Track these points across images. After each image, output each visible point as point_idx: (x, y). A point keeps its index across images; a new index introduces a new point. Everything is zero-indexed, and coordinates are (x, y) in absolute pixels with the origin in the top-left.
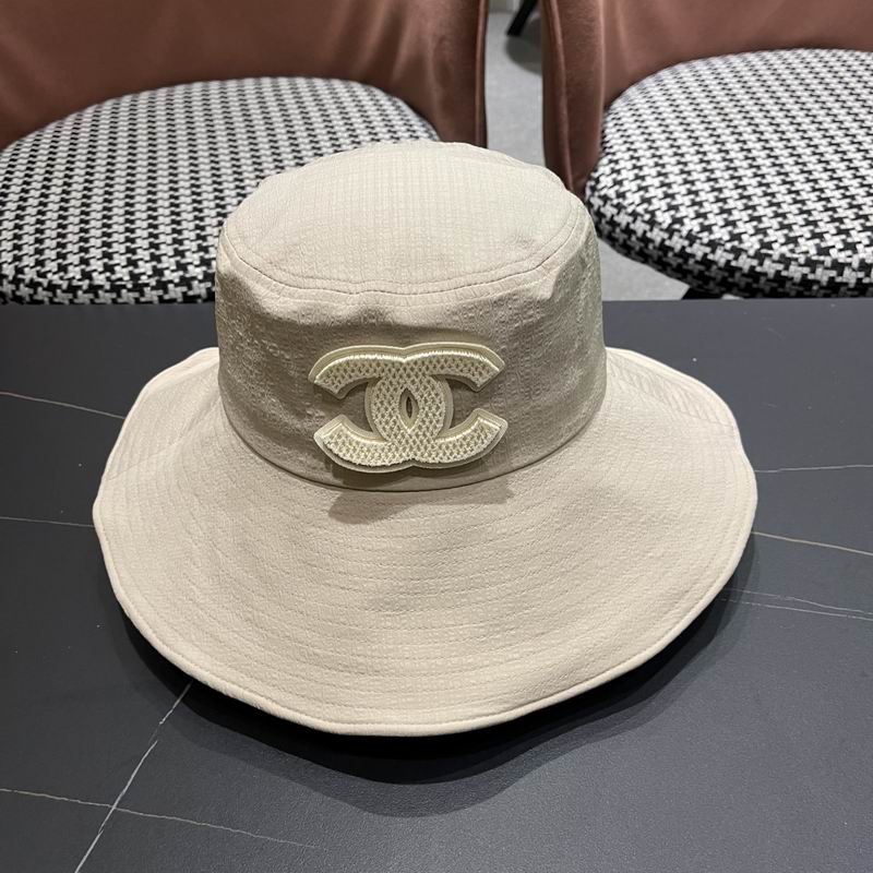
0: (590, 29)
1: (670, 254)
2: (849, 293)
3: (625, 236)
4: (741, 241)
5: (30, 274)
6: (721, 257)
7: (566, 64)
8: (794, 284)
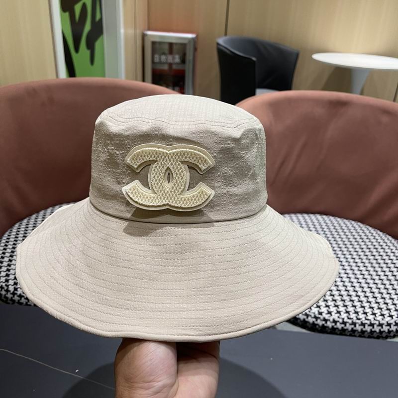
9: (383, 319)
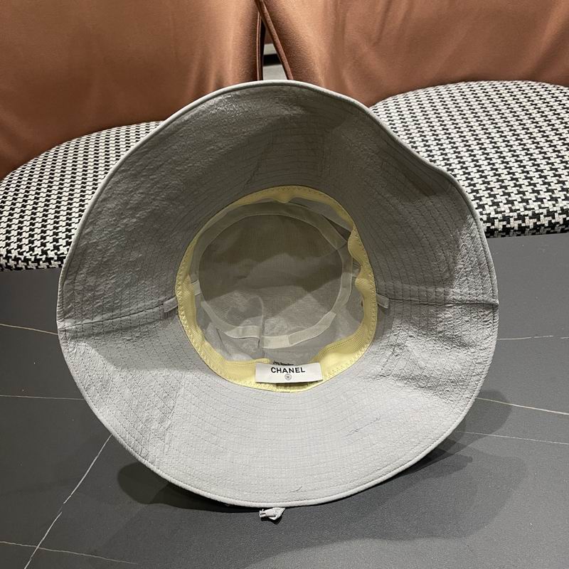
5: (14, 254)
9: (554, 205)
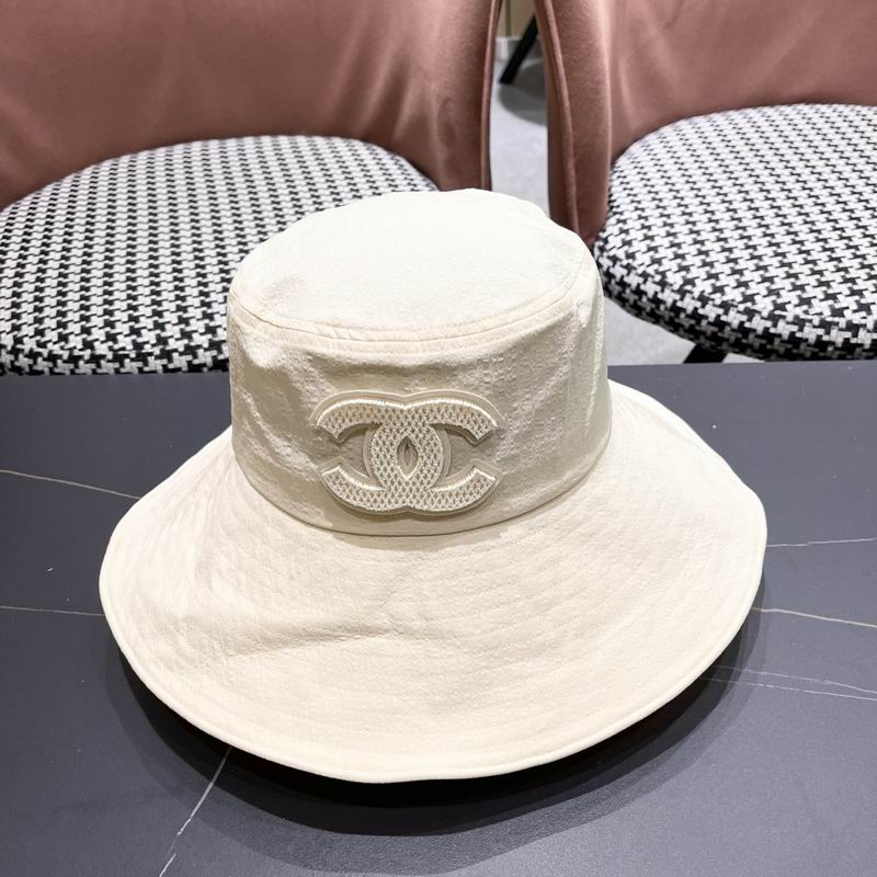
0: (598, 92)
1: (682, 315)
2: (865, 354)
3: (636, 297)
4: (754, 303)
5: (29, 344)
6: (734, 318)
7: (573, 127)
8: (809, 345)
